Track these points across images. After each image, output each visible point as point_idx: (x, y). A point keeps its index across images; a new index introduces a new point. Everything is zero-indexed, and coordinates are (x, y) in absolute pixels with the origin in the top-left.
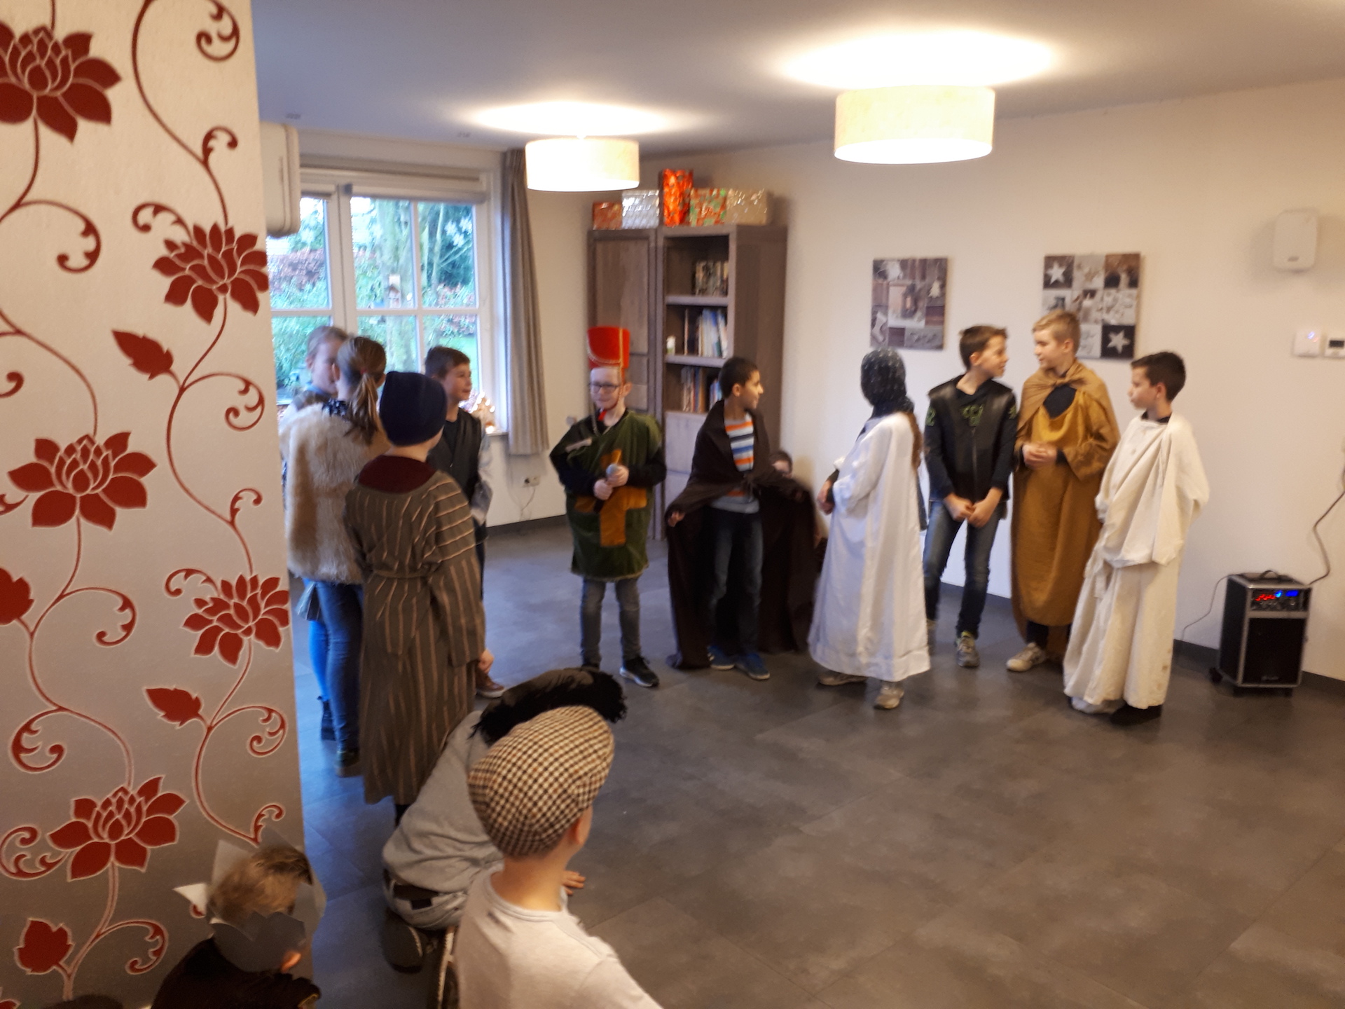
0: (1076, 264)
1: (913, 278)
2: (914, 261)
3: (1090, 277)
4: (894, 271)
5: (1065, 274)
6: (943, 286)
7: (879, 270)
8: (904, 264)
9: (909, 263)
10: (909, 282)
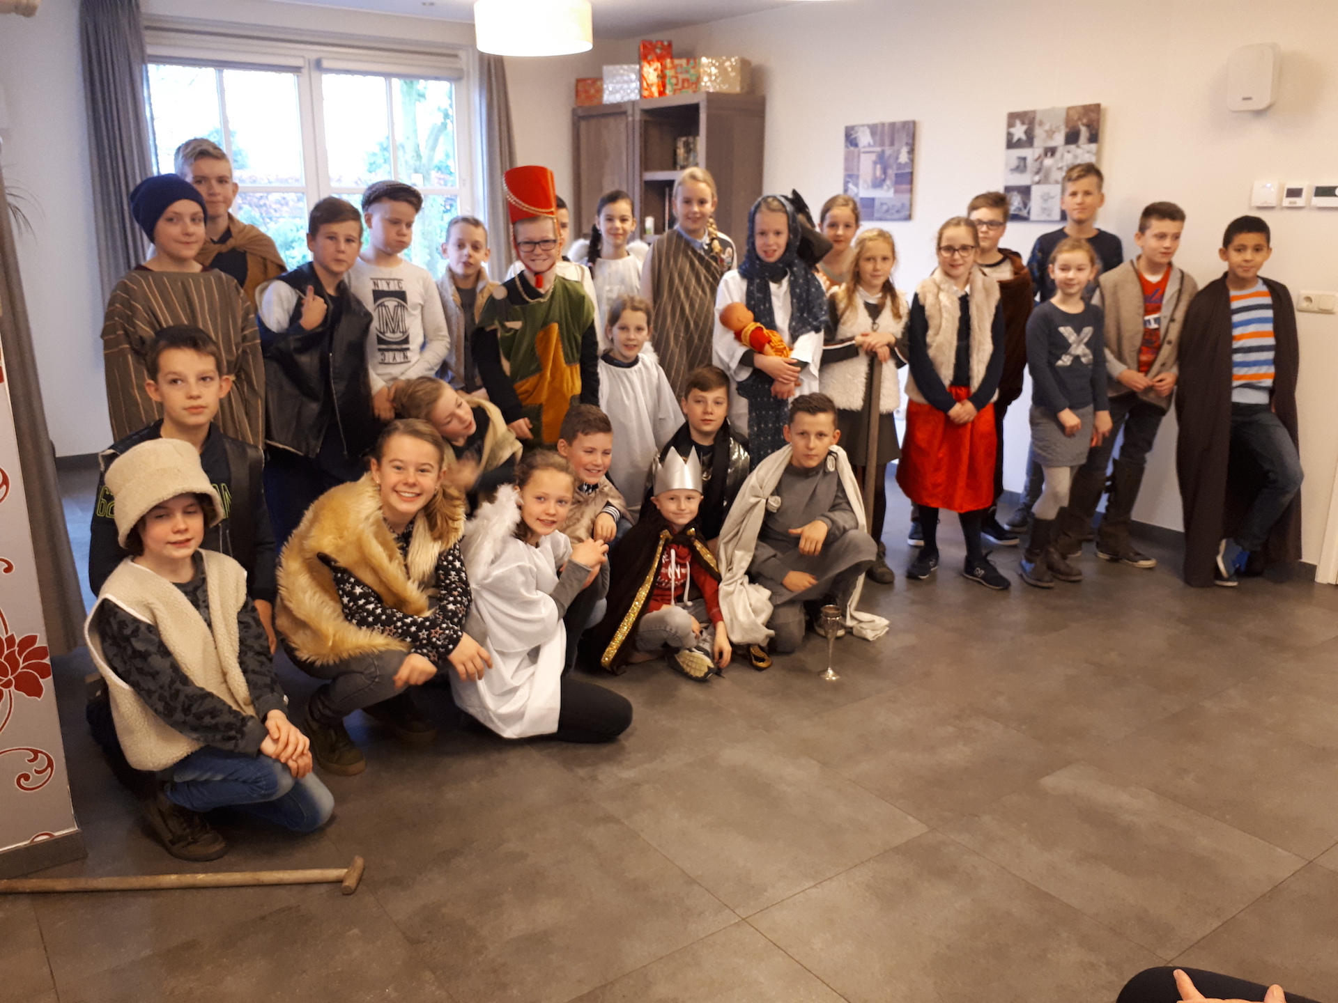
0: (1037, 119)
1: (882, 144)
2: (883, 124)
3: (1050, 134)
4: (865, 138)
5: (1026, 132)
6: (912, 151)
7: (850, 139)
8: (873, 129)
9: (879, 128)
10: (879, 149)
